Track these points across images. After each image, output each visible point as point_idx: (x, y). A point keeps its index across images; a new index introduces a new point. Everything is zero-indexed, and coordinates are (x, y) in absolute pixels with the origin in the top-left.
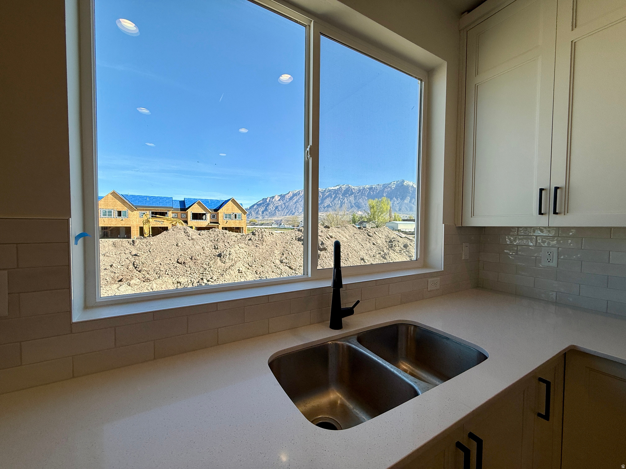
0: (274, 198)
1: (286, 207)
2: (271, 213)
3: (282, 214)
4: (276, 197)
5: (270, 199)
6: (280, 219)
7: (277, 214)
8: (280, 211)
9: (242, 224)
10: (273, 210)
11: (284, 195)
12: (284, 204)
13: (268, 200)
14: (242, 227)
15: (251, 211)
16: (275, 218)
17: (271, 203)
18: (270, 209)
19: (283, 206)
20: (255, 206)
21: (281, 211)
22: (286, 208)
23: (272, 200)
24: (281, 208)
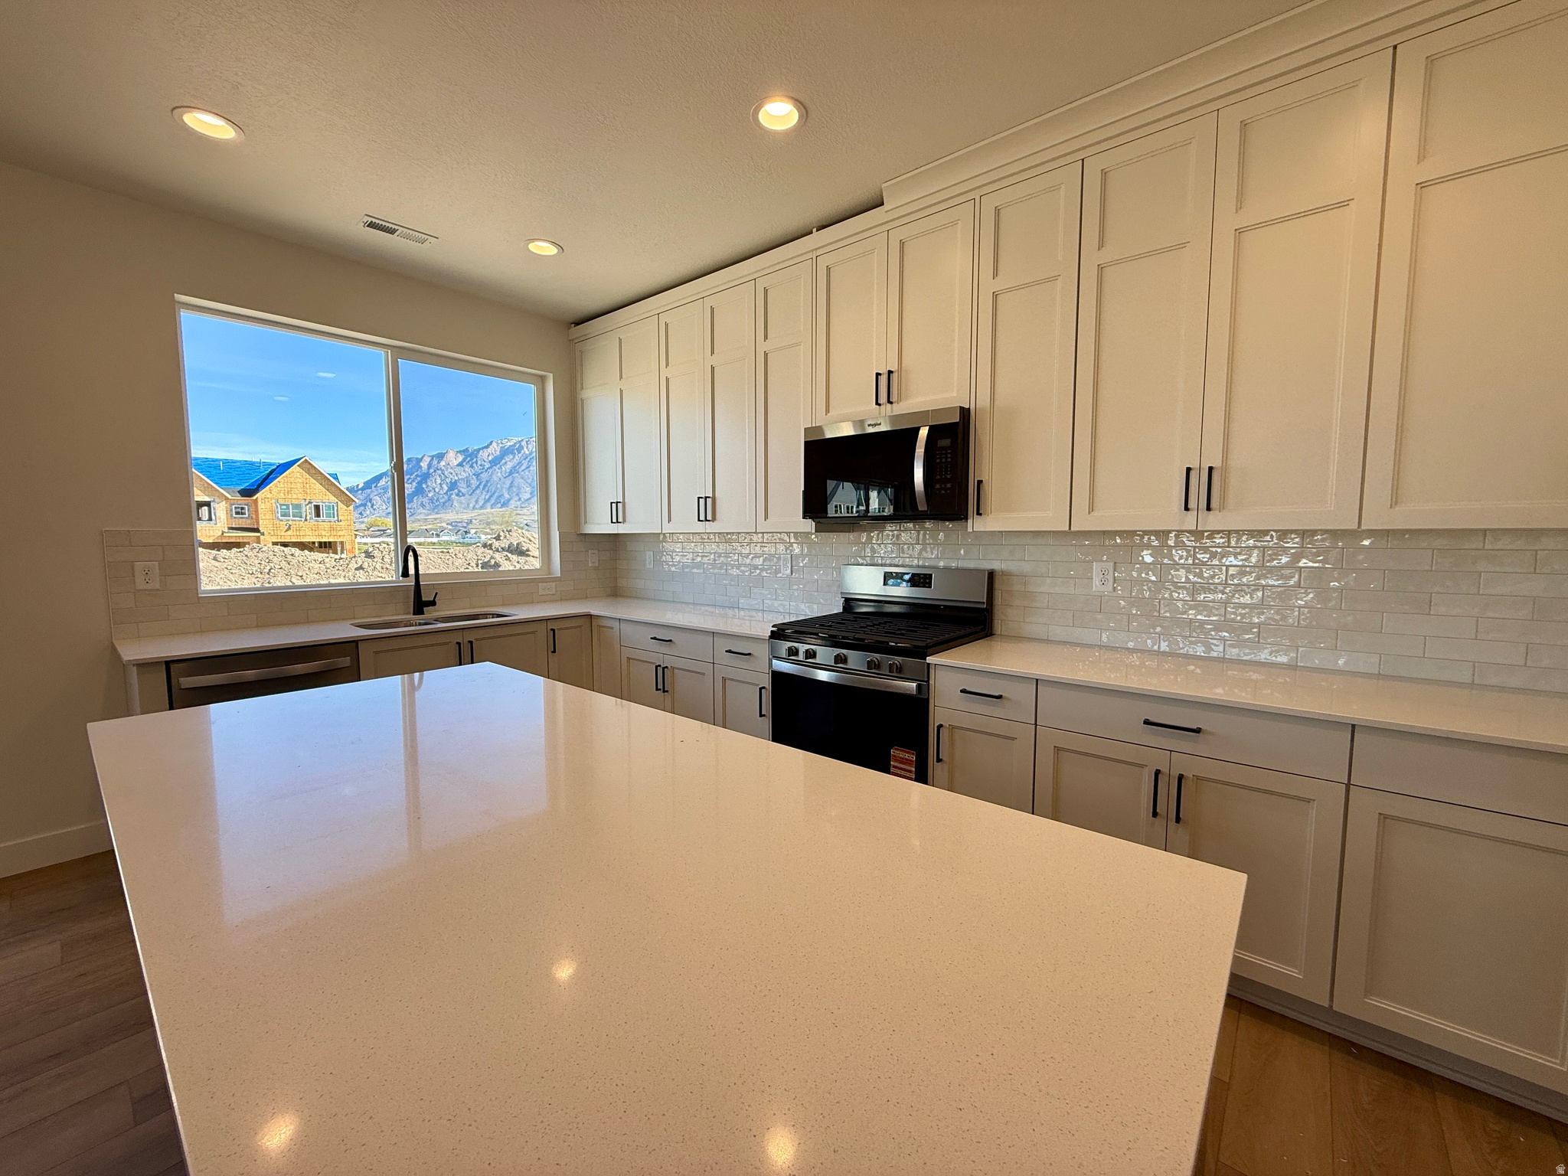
0: (445, 459)
1: (483, 484)
2: (438, 500)
3: (471, 505)
4: (451, 454)
5: (432, 459)
6: (466, 517)
7: (455, 504)
8: (464, 495)
9: (341, 533)
10: (441, 492)
11: (475, 450)
12: (477, 475)
13: (424, 465)
14: (342, 543)
15: (369, 495)
16: (451, 516)
17: (435, 471)
18: (434, 489)
19: (474, 482)
20: (384, 479)
21: (467, 496)
22: (481, 487)
23: (439, 463)
24: (468, 486)
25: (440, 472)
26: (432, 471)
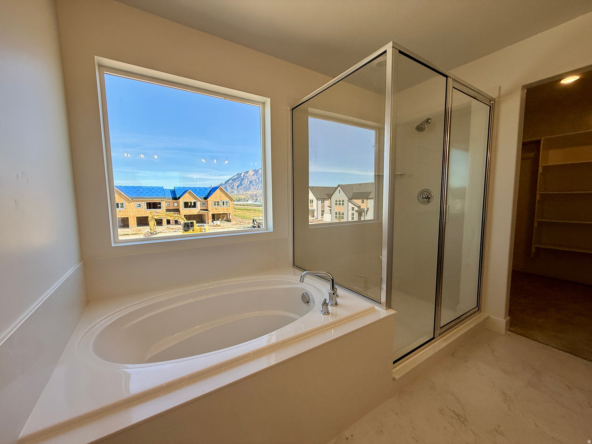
0: (248, 173)
1: (260, 181)
2: (246, 187)
3: (256, 189)
4: (250, 171)
5: (245, 174)
6: (255, 193)
7: (252, 188)
8: (254, 185)
9: (230, 210)
10: (247, 184)
11: (258, 170)
12: (258, 178)
13: (242, 175)
14: (229, 213)
15: (226, 186)
16: (250, 193)
17: (245, 177)
18: (245, 183)
19: (257, 181)
20: (230, 181)
21: (255, 186)
23: (247, 174)
24: (256, 182)
25: (247, 178)
26: (244, 177)
